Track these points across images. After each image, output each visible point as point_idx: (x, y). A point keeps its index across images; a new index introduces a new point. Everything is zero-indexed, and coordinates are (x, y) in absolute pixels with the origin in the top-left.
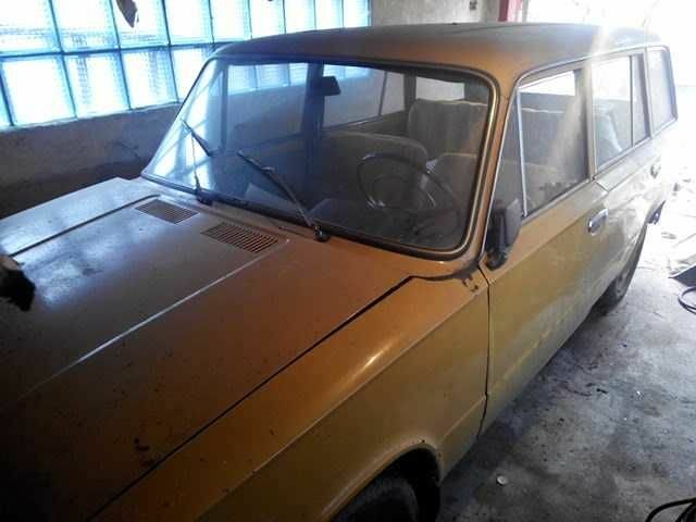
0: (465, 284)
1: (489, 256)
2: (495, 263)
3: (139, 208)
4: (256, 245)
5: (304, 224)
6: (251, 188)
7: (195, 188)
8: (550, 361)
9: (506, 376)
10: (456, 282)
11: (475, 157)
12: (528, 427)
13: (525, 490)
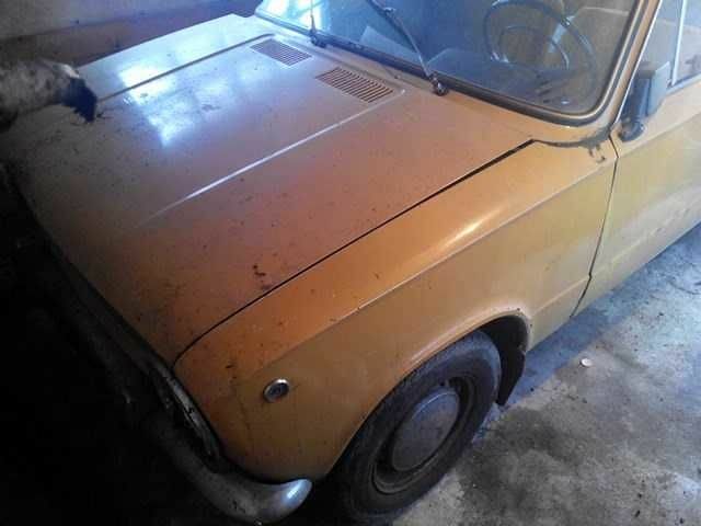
0: (591, 153)
1: (623, 126)
2: (629, 133)
3: (253, 47)
4: (369, 93)
5: (421, 75)
6: (369, 32)
7: (310, 28)
8: (660, 255)
9: (614, 260)
10: (583, 150)
11: (627, 14)
12: (624, 317)
13: (609, 375)
